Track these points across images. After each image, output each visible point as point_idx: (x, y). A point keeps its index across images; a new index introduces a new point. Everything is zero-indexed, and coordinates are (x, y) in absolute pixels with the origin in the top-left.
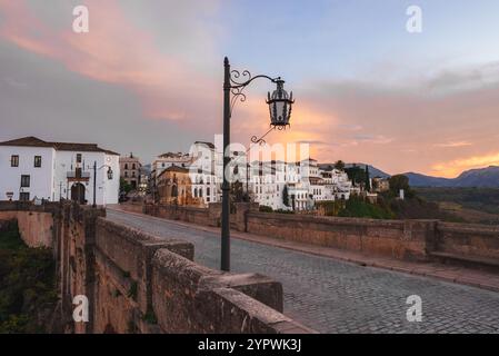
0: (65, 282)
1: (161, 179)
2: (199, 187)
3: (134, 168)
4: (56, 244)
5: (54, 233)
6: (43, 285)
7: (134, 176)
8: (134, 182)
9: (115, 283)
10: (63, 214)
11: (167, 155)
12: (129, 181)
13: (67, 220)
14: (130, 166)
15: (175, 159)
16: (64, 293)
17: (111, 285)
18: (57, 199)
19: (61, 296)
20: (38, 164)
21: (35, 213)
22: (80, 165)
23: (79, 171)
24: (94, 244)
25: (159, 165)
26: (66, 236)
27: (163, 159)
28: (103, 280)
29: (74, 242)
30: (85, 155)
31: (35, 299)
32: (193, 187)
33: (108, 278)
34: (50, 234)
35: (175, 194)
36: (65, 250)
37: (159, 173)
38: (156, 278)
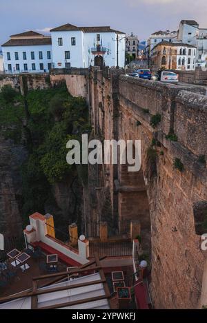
0: (96, 118)
1: (154, 51)
2: (182, 57)
3: (134, 44)
4: (88, 95)
5: (87, 88)
6: (83, 120)
7: (134, 50)
8: (134, 55)
9: (136, 117)
10: (93, 75)
11: (158, 33)
12: (130, 54)
13: (95, 79)
14: (131, 43)
15: (164, 36)
16: (96, 124)
17: (133, 119)
18: (87, 66)
19: (94, 126)
20: (73, 43)
21: (75, 76)
22: (99, 43)
23: (98, 47)
24: (118, 93)
25: (152, 41)
26: (95, 90)
27: (156, 36)
28: (125, 116)
29: (102, 93)
30: (102, 35)
31: (79, 127)
32: (178, 57)
33: (129, 114)
34: (84, 89)
35: (164, 62)
36: (95, 99)
37: (152, 47)
38: (178, 111)
